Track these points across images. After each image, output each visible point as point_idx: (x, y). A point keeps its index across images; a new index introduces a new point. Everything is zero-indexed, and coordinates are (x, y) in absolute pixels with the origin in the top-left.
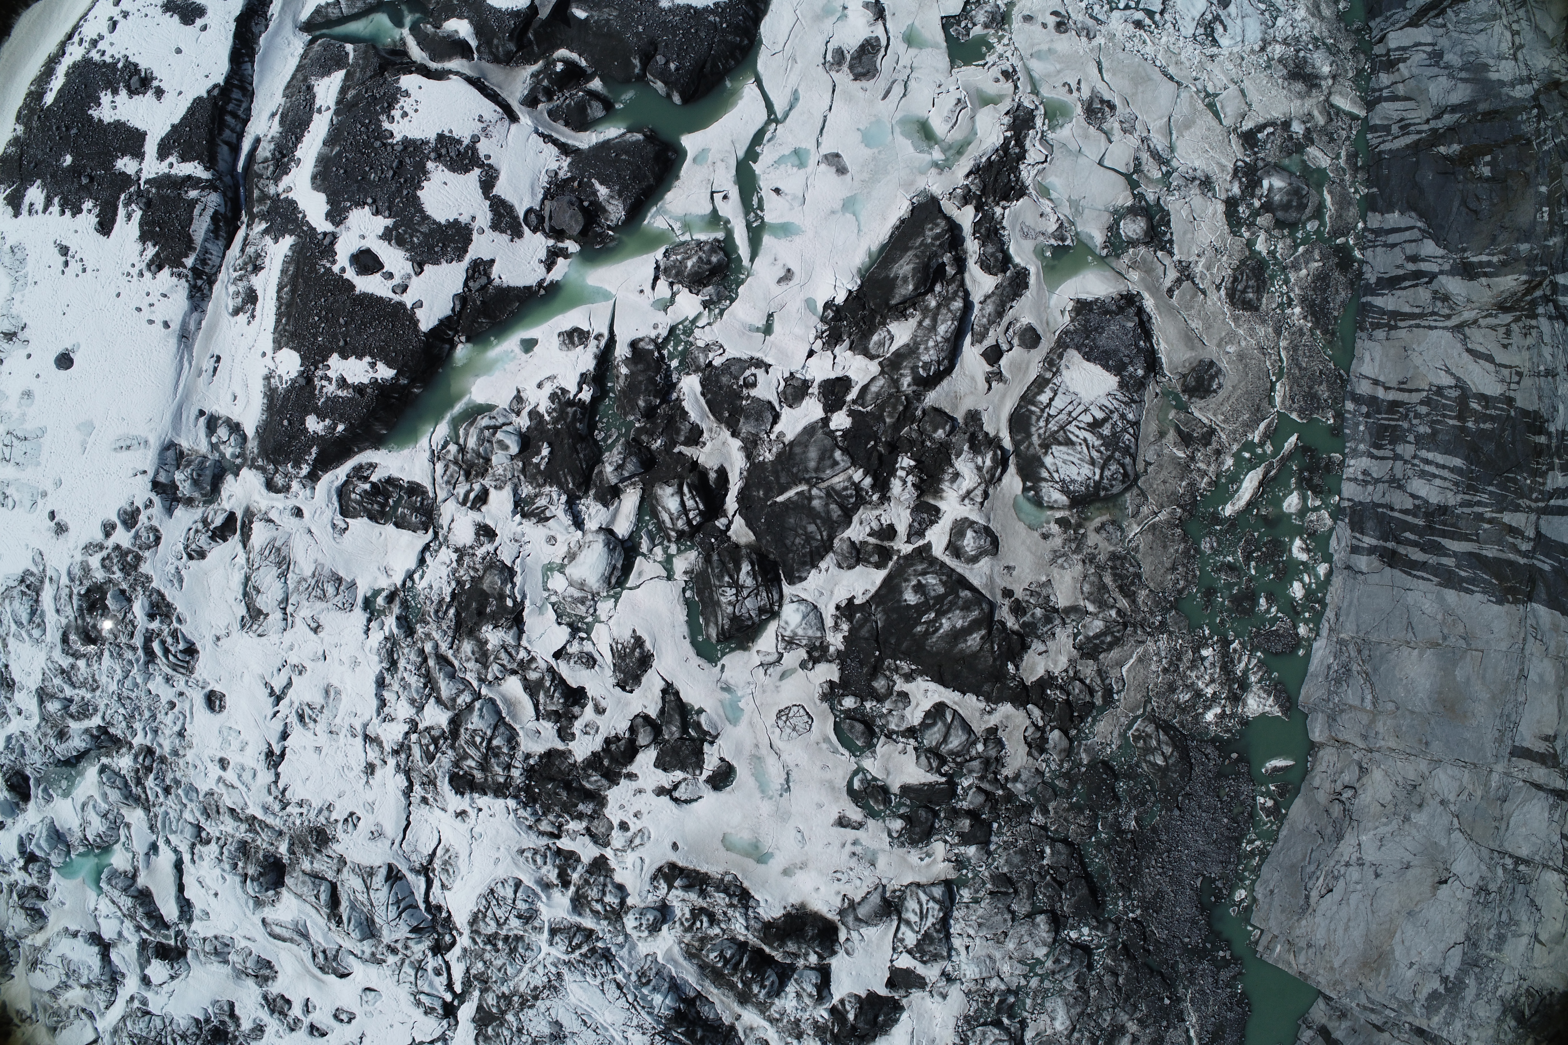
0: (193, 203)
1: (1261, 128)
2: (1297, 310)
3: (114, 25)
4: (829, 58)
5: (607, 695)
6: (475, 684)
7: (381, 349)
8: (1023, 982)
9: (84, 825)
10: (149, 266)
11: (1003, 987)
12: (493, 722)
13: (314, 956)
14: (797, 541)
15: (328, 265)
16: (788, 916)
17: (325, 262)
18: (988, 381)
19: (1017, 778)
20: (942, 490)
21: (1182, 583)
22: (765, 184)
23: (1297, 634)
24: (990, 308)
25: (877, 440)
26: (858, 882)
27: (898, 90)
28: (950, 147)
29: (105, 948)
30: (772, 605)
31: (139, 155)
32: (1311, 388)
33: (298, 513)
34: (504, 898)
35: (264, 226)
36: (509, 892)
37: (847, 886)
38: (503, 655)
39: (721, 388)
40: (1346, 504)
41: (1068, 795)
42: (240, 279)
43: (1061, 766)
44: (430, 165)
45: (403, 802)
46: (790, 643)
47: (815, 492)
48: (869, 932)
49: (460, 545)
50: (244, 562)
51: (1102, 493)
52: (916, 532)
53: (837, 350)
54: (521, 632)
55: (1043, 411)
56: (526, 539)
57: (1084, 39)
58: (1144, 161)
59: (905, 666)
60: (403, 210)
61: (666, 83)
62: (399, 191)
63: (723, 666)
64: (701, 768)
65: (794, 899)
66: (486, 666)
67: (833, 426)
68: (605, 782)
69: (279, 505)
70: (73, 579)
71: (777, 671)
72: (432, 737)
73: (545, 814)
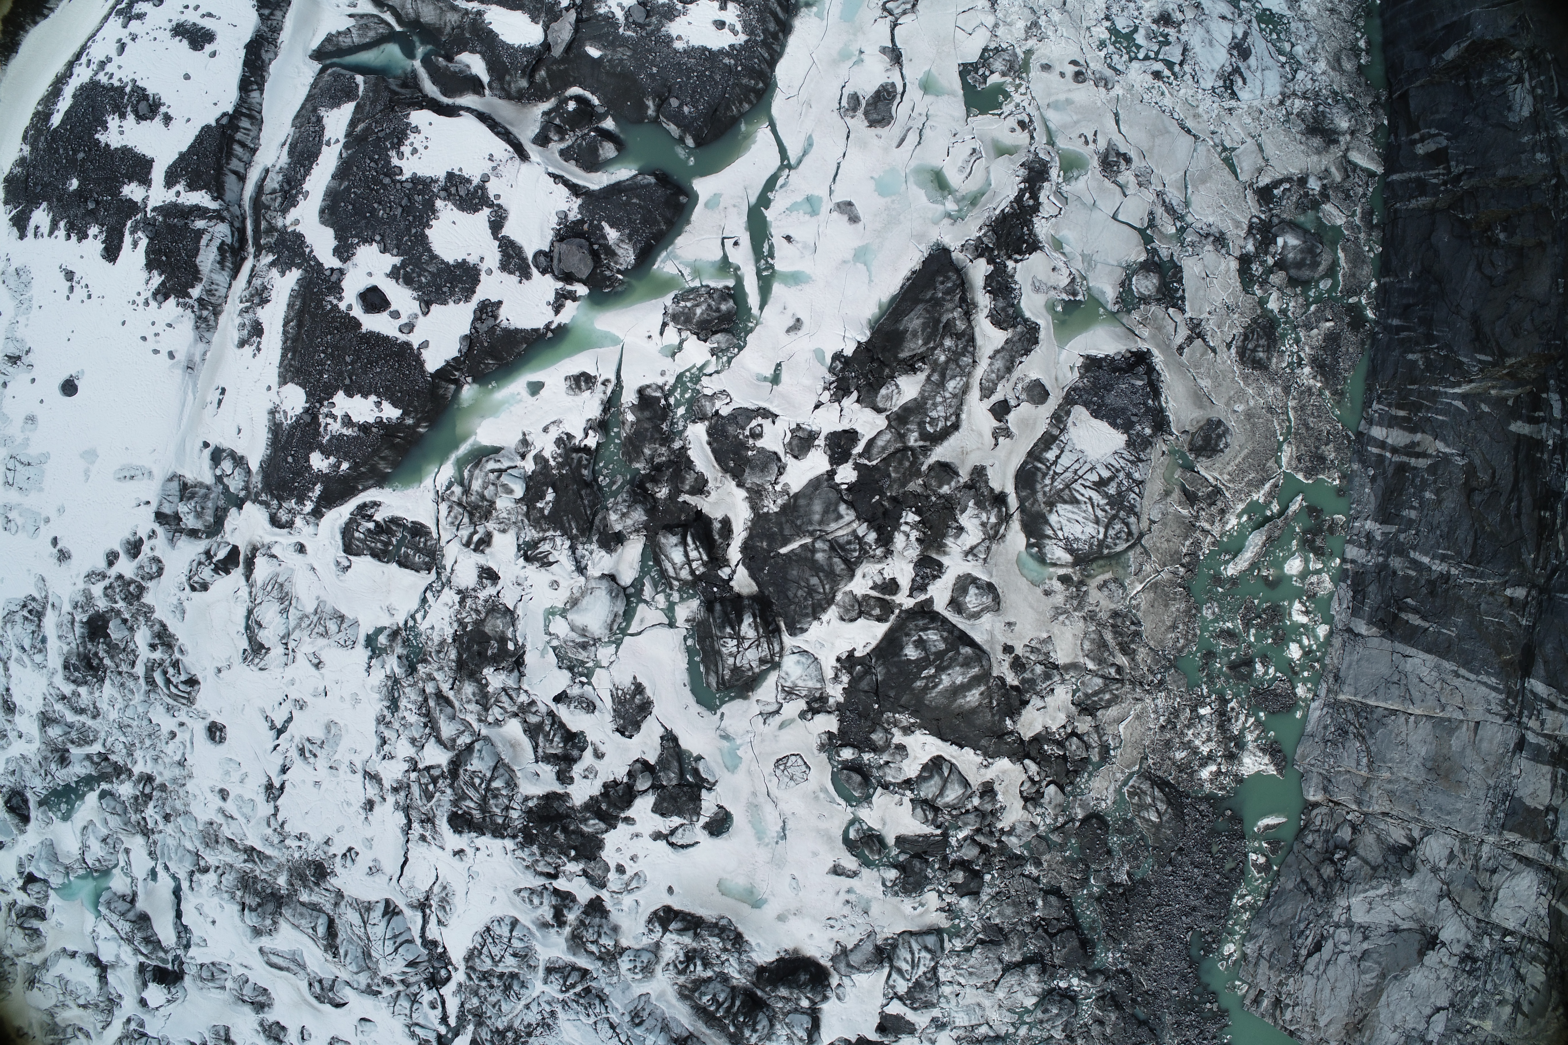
0: (200, 233)
1: (1277, 184)
2: (1307, 370)
3: (122, 47)
4: (844, 103)
5: (606, 740)
6: (476, 725)
7: (387, 388)
8: (1012, 1030)
9: (84, 848)
10: (155, 295)
11: (991, 1034)
12: (492, 764)
13: (310, 985)
14: (800, 593)
15: (335, 302)
16: (780, 960)
17: (331, 298)
18: (995, 435)
19: (1011, 831)
20: (945, 545)
21: (1182, 641)
22: (777, 232)
23: (1295, 694)
24: (999, 364)
25: (882, 494)
26: (852, 930)
27: (912, 138)
28: (963, 198)
29: (102, 968)
30: (773, 655)
31: (145, 181)
32: (1317, 448)
33: (301, 549)
34: (500, 937)
35: (271, 258)
36: (505, 931)
37: (841, 933)
38: (504, 698)
39: (727, 437)
40: (1349, 566)
41: (1062, 847)
42: (246, 310)
43: (1056, 820)
44: (439, 203)
45: (402, 839)
46: (790, 693)
47: (819, 545)
48: (860, 978)
49: (462, 587)
50: (247, 596)
51: (1106, 551)
53: (846, 402)
54: (522, 675)
55: (1049, 468)
56: (529, 583)
57: (1102, 90)
58: (1158, 216)
59: (905, 719)
60: (412, 248)
61: (678, 126)
62: (408, 229)
63: (722, 714)
64: (699, 814)
65: (788, 944)
66: (486, 710)
67: (838, 479)
68: (603, 826)
69: (283, 540)
70: (75, 607)
71: (776, 720)
72: (431, 777)
73: (542, 855)
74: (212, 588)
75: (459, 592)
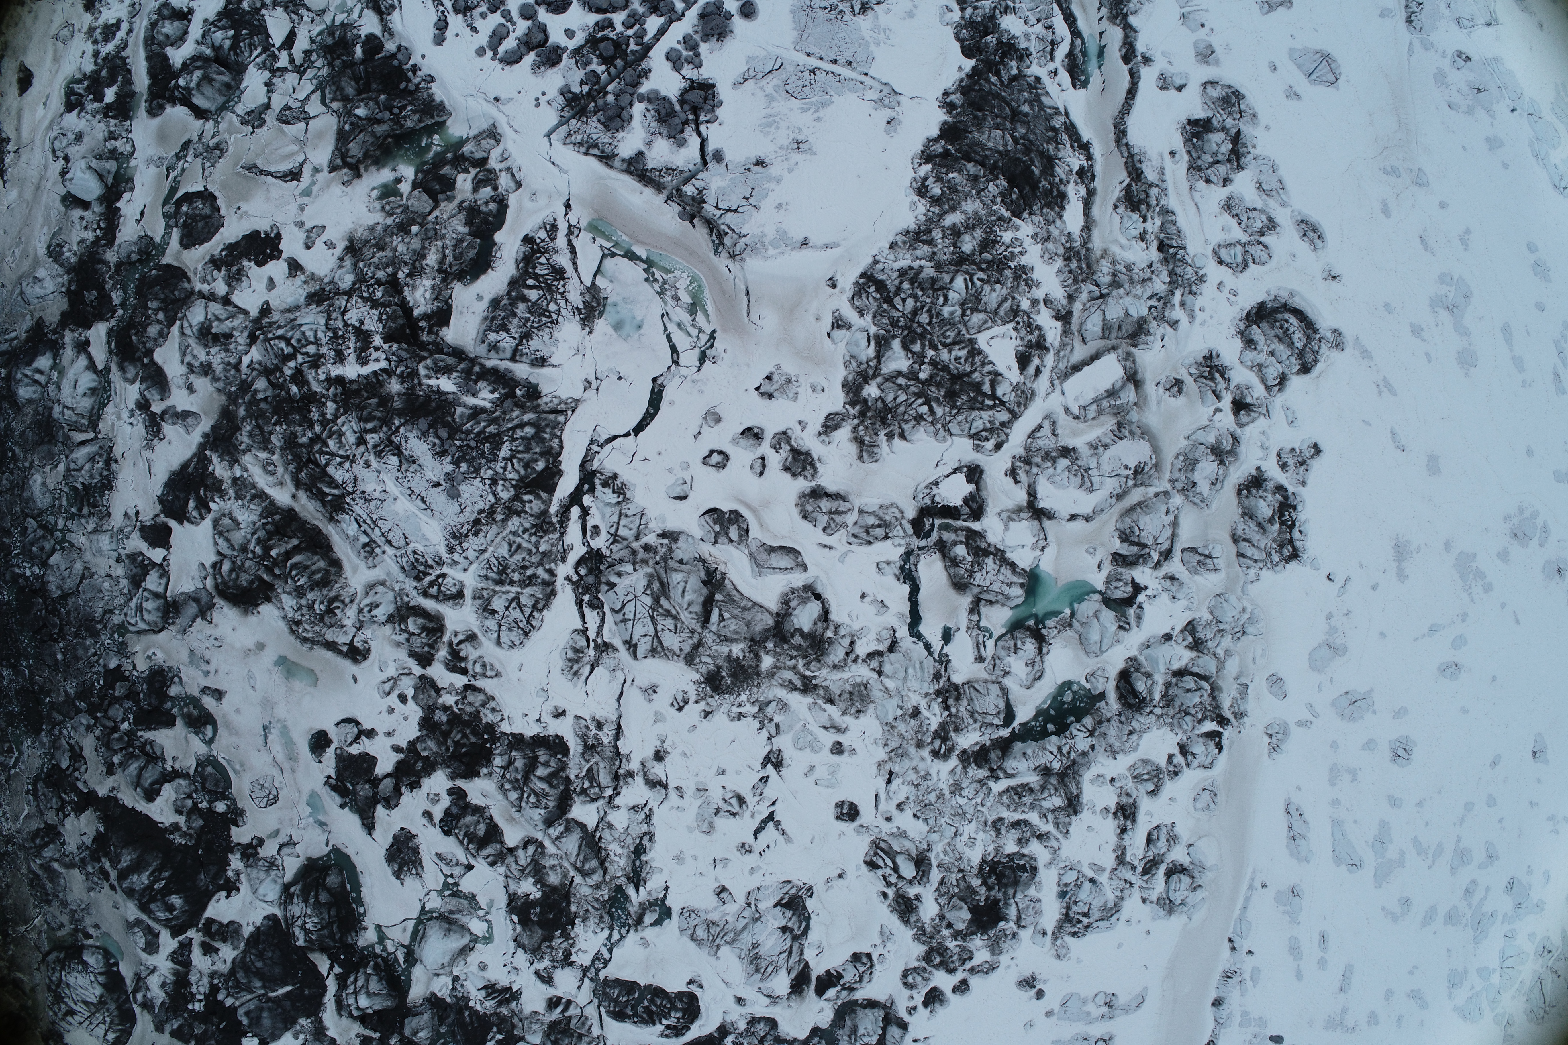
5: (421, 829)
6: (547, 843)
8: (69, 523)
9: (1038, 659)
11: (83, 521)
14: (270, 955)
19: (88, 728)
25: (219, 1027)
26: (200, 636)
29: (1032, 508)
33: (739, 1000)
34: (510, 630)
36: (506, 635)
37: (209, 633)
38: (517, 871)
41: (52, 706)
43: (61, 733)
45: (623, 723)
46: (272, 864)
47: (262, 990)
49: (568, 970)
50: (807, 951)
52: (186, 946)
54: (506, 889)
55: (111, 1027)
56: (506, 969)
59: (177, 839)
63: (326, 845)
64: (336, 754)
65: (253, 619)
66: (535, 860)
68: (419, 746)
69: (760, 1007)
70: (1014, 935)
71: (282, 838)
72: (587, 795)
73: (478, 712)
74: (848, 956)
75: (572, 964)
